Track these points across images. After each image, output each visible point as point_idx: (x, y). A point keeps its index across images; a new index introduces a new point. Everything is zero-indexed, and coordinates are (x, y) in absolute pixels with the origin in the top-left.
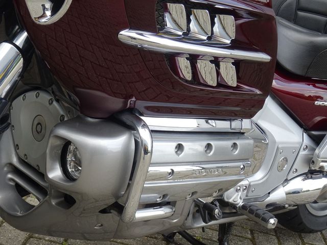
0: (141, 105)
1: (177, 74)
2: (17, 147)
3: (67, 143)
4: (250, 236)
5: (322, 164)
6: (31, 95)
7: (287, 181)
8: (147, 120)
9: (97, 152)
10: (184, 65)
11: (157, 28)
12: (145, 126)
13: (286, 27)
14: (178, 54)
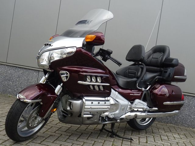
0: (84, 95)
1: (90, 89)
2: (63, 107)
3: (71, 103)
4: (124, 131)
5: (133, 109)
6: (65, 96)
7: (126, 113)
8: (85, 98)
9: (76, 104)
10: (92, 87)
11: (85, 80)
12: (84, 98)
13: (121, 78)
14: (91, 85)
